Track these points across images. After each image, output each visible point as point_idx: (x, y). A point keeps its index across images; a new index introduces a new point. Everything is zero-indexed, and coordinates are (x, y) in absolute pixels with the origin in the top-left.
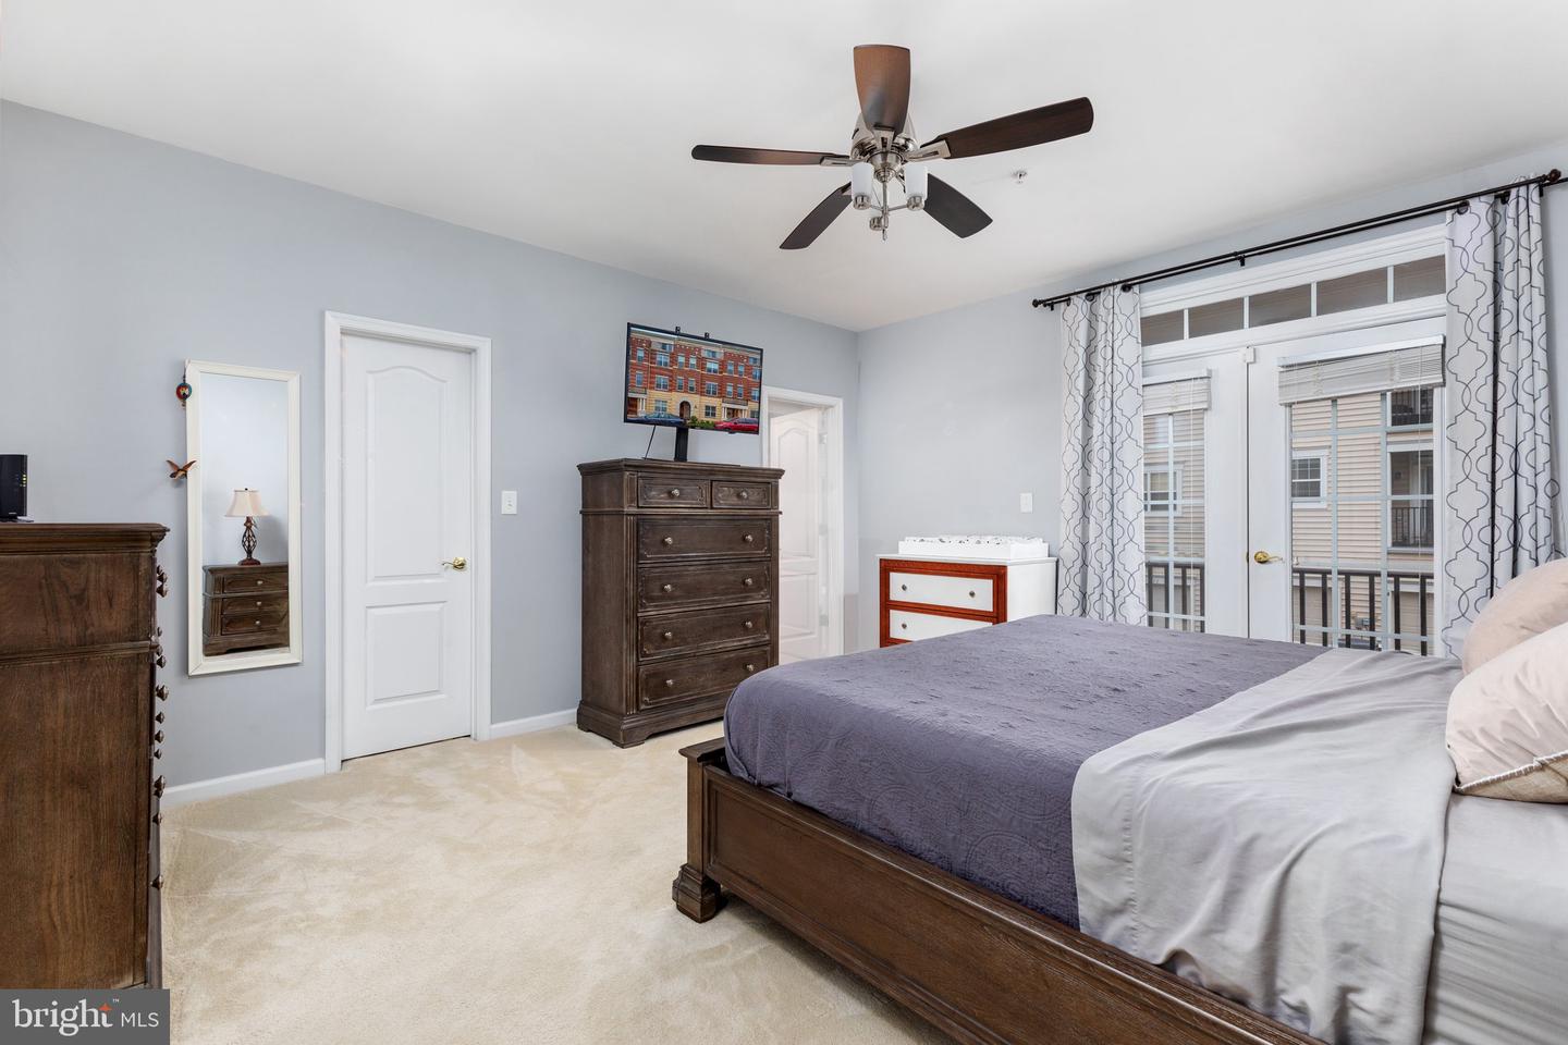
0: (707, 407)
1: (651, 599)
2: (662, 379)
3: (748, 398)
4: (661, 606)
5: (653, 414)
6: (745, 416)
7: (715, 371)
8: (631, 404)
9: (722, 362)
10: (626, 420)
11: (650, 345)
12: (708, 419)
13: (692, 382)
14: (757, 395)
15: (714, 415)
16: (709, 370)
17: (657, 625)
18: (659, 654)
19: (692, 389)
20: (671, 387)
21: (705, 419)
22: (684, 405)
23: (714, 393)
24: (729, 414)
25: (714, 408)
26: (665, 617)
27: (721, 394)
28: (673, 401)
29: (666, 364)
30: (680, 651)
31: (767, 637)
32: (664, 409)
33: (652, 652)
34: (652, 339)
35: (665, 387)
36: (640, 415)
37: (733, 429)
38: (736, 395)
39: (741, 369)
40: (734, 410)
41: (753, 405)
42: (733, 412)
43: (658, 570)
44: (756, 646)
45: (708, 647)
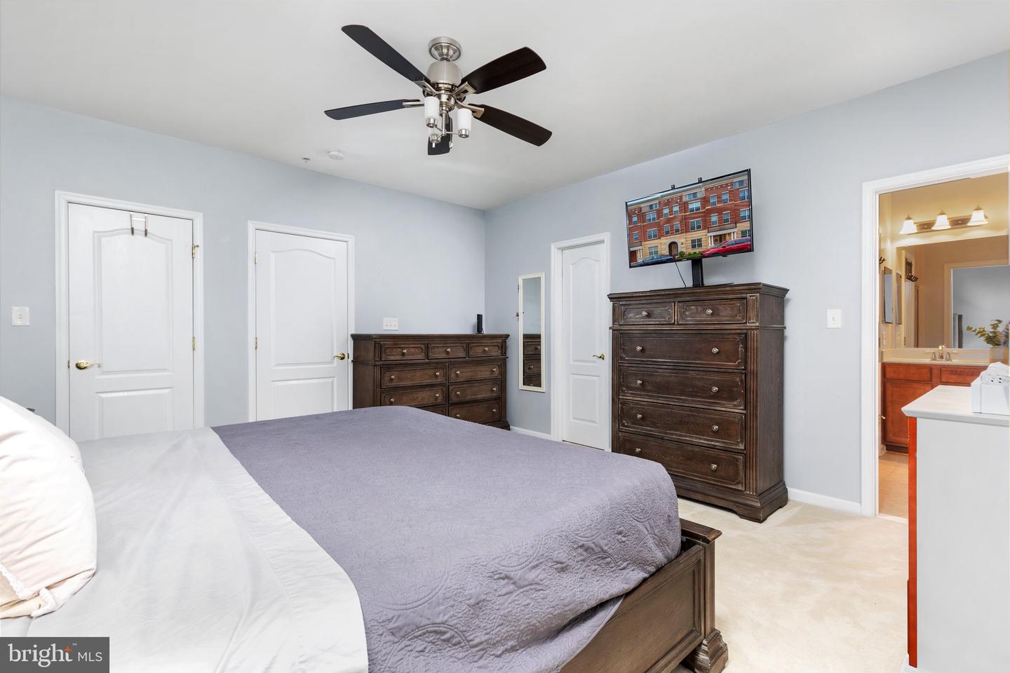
0: (693, 241)
1: (629, 388)
2: (652, 231)
3: (736, 220)
4: (635, 394)
5: (648, 258)
6: (734, 236)
7: (698, 209)
8: (633, 255)
9: (704, 198)
10: (631, 267)
11: (641, 211)
12: (695, 251)
13: (677, 224)
14: (747, 213)
15: (700, 245)
16: (692, 210)
17: (633, 407)
18: (634, 428)
19: (677, 231)
20: (659, 236)
21: (692, 251)
22: (672, 245)
23: (699, 227)
24: (715, 241)
25: (700, 240)
26: (637, 403)
27: (706, 226)
28: (662, 245)
29: (654, 219)
30: (651, 431)
31: (742, 447)
32: (656, 253)
33: (630, 425)
34: (642, 206)
35: (655, 236)
36: (639, 261)
37: (725, 252)
38: (722, 222)
39: (726, 197)
40: (720, 236)
41: (744, 226)
42: (720, 239)
43: (633, 369)
44: (725, 450)
45: (674, 435)
